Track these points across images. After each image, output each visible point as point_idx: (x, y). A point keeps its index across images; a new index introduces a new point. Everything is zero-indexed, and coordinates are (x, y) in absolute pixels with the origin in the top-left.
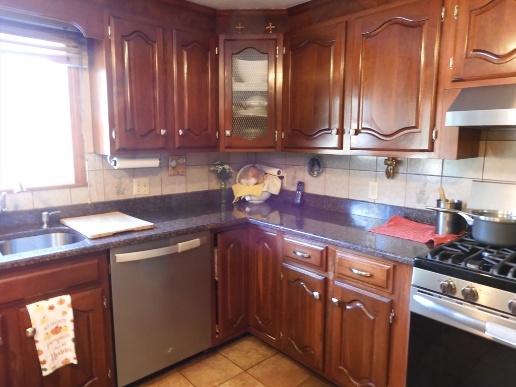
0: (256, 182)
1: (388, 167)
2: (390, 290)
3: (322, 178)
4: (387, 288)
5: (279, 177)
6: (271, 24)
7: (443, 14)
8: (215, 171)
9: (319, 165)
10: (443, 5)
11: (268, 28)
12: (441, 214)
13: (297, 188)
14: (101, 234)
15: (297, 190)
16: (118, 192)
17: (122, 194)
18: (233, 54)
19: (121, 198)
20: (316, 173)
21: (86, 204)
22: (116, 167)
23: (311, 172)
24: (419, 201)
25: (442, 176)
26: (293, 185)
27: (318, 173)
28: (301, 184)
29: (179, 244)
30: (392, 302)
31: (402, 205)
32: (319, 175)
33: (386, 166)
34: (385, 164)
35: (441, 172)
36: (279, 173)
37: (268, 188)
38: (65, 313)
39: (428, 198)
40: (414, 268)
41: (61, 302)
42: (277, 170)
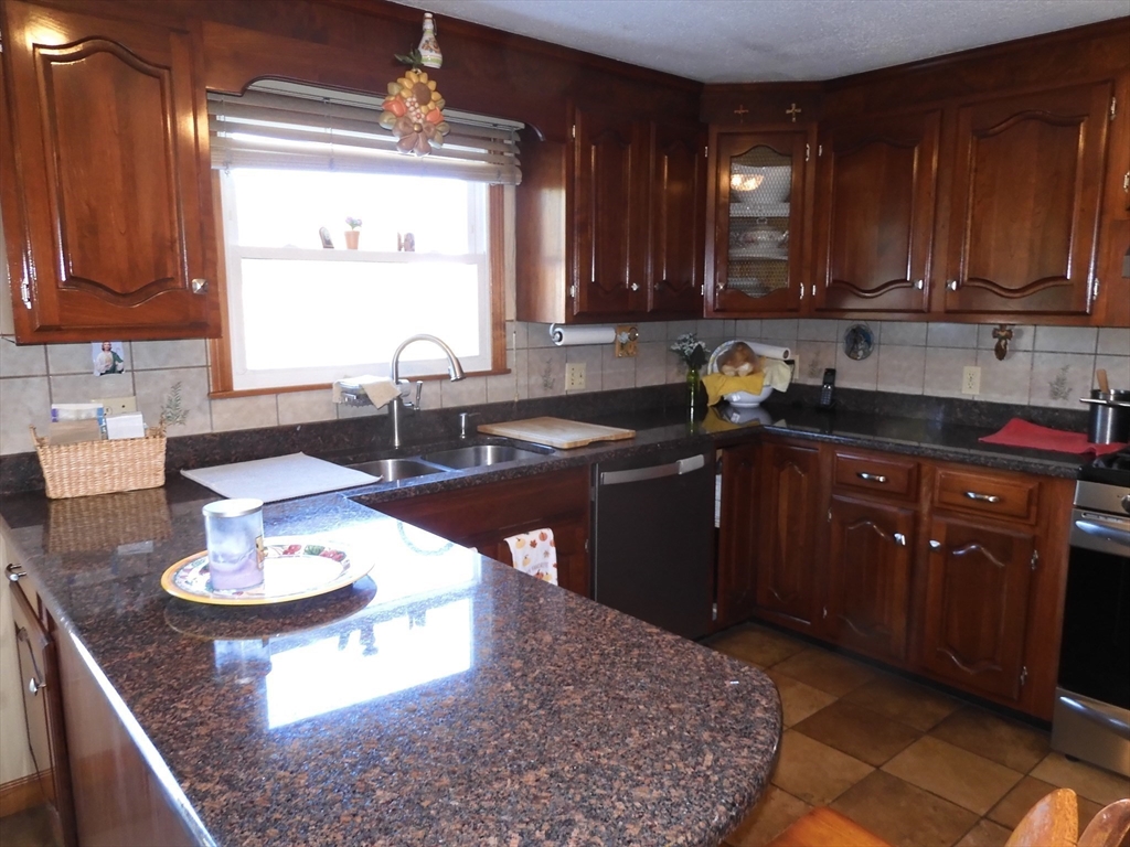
0: (750, 370)
1: (1000, 341)
2: (1032, 521)
3: (870, 361)
4: (1028, 517)
5: (786, 362)
6: (794, 105)
7: (1113, 109)
8: (681, 352)
9: (869, 342)
10: (1113, 95)
11: (788, 112)
12: (1100, 407)
13: (824, 379)
14: (576, 443)
15: (825, 383)
16: (546, 385)
17: (551, 388)
18: (732, 157)
19: (549, 394)
20: (861, 353)
21: (512, 403)
22: (559, 344)
23: (851, 352)
24: (1055, 394)
25: (1096, 354)
26: (812, 375)
27: (864, 353)
28: (830, 374)
29: (682, 462)
30: (1035, 538)
31: (1025, 403)
32: (866, 355)
33: (997, 340)
34: (995, 337)
35: (1094, 348)
36: (786, 353)
37: (771, 381)
38: (547, 554)
39: (1070, 390)
40: (1078, 482)
41: (543, 537)
42: (784, 349)
